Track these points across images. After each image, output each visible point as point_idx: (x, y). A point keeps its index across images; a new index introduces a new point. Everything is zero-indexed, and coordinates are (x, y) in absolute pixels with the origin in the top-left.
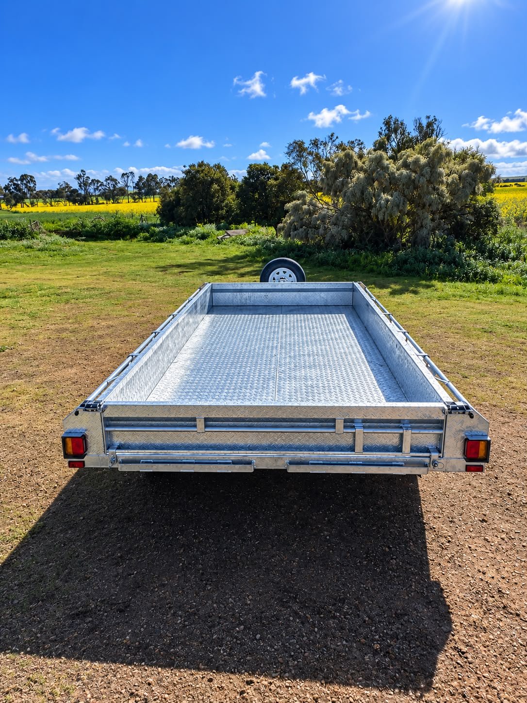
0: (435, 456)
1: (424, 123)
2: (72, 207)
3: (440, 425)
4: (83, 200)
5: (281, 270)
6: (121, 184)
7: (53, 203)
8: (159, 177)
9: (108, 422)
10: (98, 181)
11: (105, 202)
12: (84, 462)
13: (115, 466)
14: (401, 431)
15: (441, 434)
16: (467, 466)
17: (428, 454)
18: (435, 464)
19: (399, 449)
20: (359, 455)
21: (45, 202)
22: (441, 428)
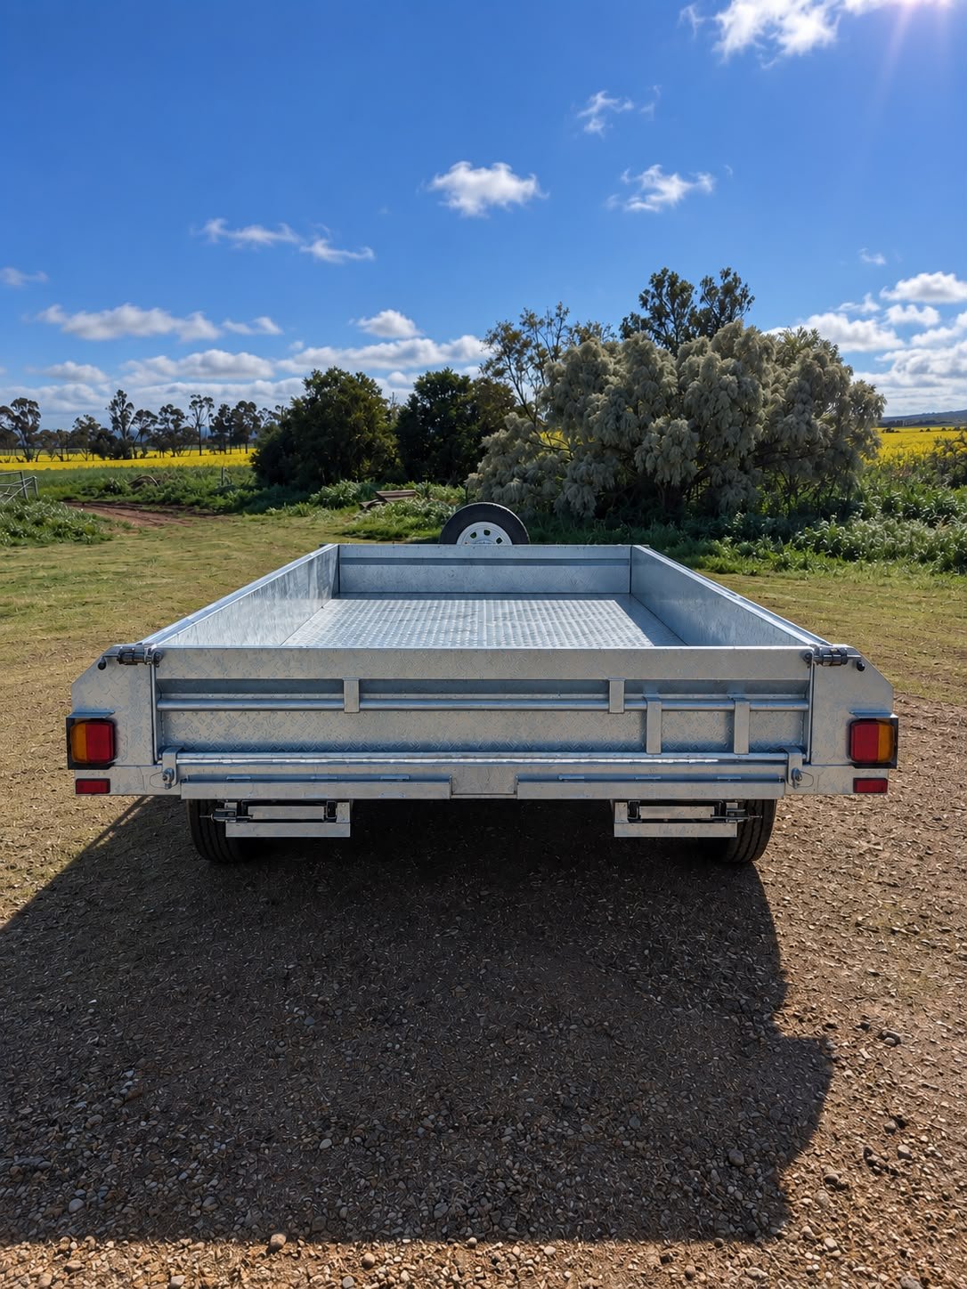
0: (796, 760)
1: (719, 283)
2: (96, 462)
3: (802, 691)
4: (120, 449)
5: (479, 527)
6: (189, 423)
7: (65, 456)
8: (259, 409)
9: (164, 689)
10: (148, 414)
11: (158, 453)
12: (107, 782)
13: (174, 791)
14: (730, 707)
15: (805, 712)
16: (856, 781)
17: (781, 757)
18: (797, 776)
19: (729, 748)
20: (654, 760)
21: (51, 453)
22: (805, 700)
